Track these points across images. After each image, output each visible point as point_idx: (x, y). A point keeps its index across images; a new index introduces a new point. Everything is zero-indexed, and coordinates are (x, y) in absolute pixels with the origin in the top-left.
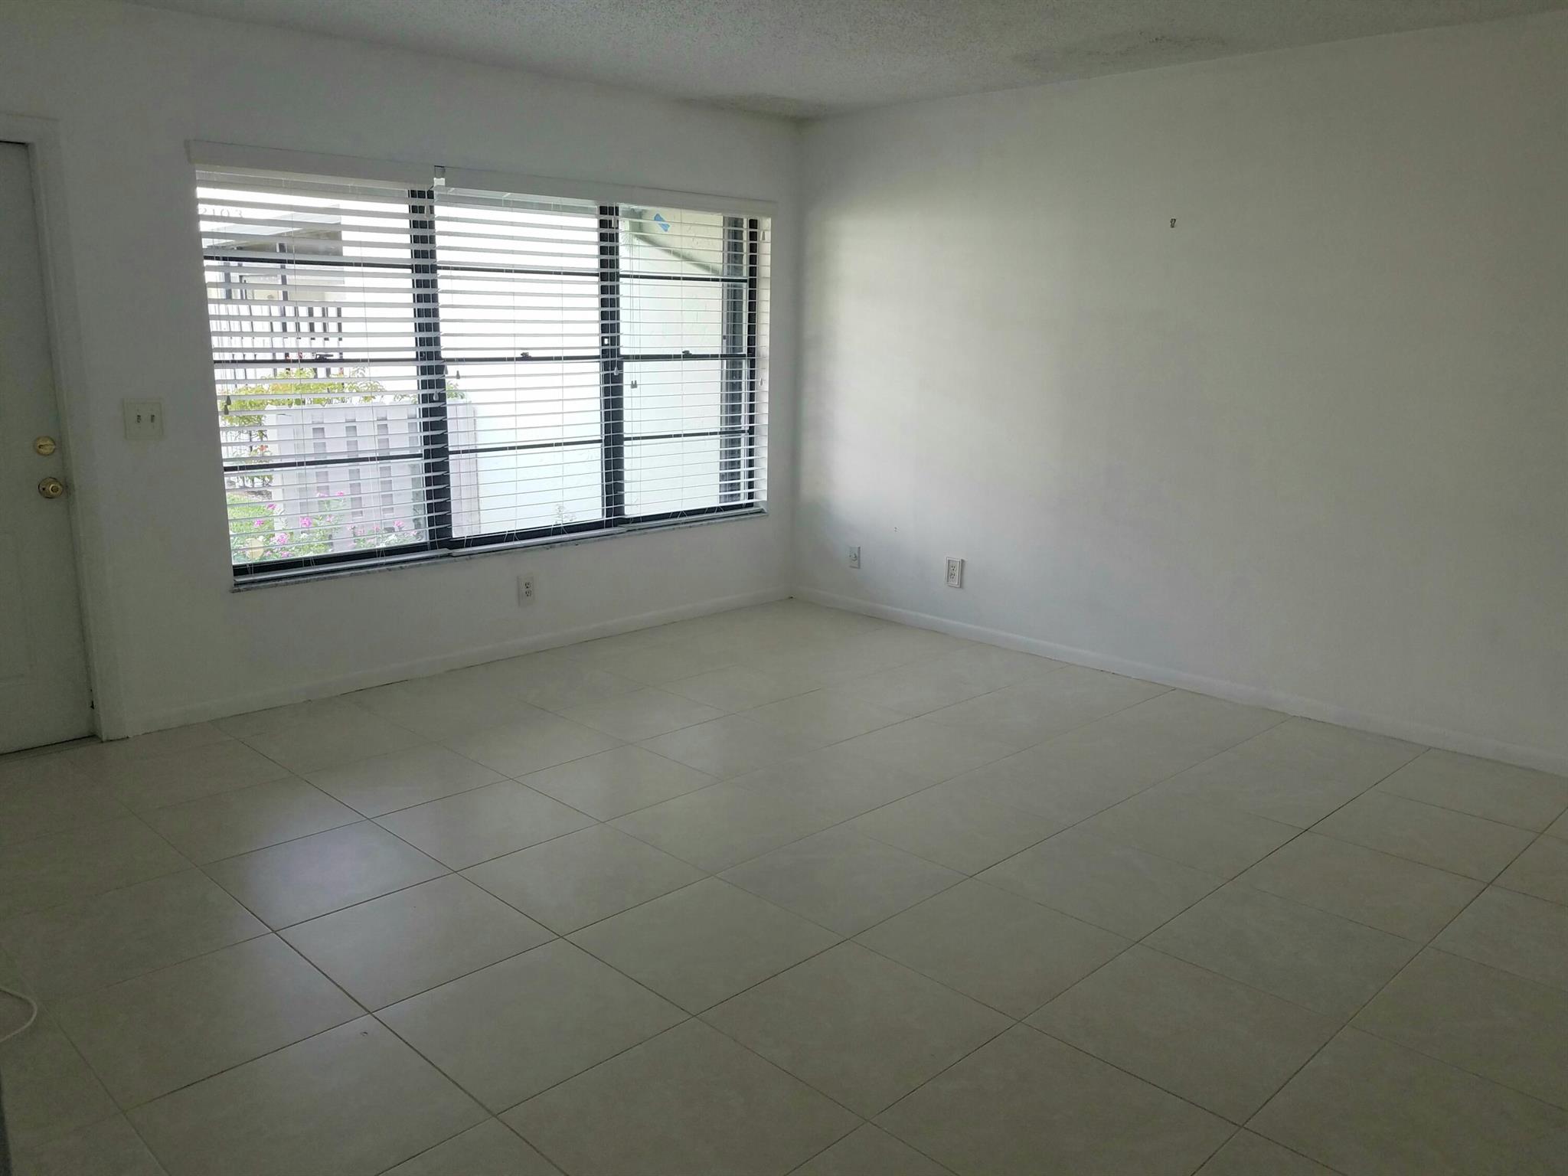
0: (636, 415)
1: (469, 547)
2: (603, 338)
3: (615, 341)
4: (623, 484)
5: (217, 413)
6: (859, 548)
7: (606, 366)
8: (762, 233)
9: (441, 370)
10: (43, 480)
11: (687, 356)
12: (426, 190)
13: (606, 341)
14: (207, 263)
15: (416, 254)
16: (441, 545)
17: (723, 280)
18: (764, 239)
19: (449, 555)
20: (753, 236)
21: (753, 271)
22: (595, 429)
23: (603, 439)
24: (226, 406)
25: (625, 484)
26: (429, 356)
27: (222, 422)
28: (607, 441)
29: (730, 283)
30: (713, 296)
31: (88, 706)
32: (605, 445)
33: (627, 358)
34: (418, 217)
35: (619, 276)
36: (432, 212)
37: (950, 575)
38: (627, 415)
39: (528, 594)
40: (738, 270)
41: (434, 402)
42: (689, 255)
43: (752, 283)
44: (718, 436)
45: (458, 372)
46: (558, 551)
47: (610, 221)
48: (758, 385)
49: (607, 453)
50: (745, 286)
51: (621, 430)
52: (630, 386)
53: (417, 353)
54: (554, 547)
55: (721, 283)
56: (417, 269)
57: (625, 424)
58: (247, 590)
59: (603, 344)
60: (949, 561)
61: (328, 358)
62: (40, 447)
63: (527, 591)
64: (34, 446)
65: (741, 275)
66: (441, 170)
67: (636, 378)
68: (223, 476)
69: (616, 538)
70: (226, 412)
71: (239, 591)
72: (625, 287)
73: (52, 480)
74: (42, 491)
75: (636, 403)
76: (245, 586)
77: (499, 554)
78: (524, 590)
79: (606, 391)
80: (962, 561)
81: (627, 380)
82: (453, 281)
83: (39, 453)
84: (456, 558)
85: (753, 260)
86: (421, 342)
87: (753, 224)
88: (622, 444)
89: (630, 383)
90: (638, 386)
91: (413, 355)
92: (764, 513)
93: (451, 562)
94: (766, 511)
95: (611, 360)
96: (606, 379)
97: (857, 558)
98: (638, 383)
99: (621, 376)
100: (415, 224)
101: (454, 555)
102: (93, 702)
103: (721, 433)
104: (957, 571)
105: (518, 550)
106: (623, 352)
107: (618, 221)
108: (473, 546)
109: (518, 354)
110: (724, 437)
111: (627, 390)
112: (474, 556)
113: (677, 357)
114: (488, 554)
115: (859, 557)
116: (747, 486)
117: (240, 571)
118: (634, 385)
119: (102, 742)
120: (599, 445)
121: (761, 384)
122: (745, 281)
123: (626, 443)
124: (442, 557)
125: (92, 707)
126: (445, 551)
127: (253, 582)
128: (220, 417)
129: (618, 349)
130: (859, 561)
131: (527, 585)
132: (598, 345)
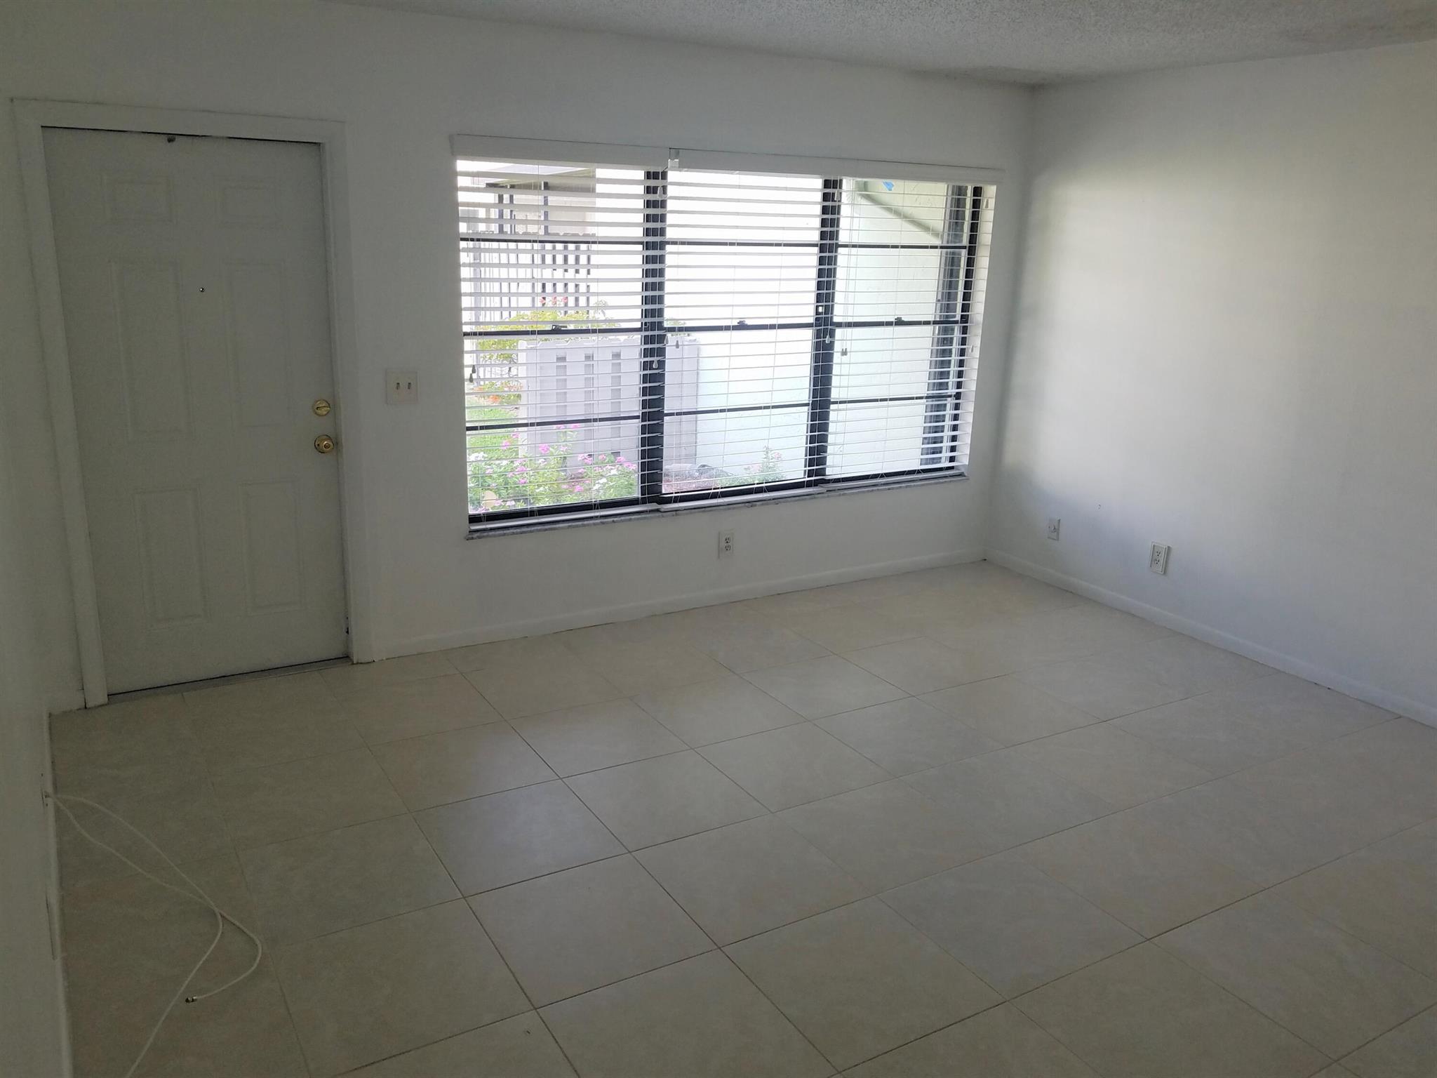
0: (844, 381)
1: (676, 502)
2: (817, 307)
3: (829, 310)
4: (827, 435)
5: (462, 380)
6: (1059, 520)
7: (818, 335)
8: (986, 200)
9: (662, 339)
10: (319, 437)
11: (899, 322)
12: (660, 171)
13: (820, 309)
14: (463, 244)
15: (648, 232)
16: (651, 501)
17: (942, 247)
18: (987, 206)
19: (658, 510)
20: (976, 204)
21: (973, 239)
22: (803, 392)
23: (811, 402)
24: (471, 375)
25: (829, 435)
26: (652, 326)
27: (468, 387)
28: (814, 405)
29: (949, 250)
30: (932, 262)
31: (344, 630)
32: (812, 410)
33: (840, 325)
34: (651, 197)
35: (838, 246)
36: (665, 191)
37: (1154, 561)
38: (835, 381)
39: (727, 548)
40: (958, 237)
41: (654, 369)
42: (910, 212)
43: (972, 250)
44: (924, 400)
45: (677, 341)
46: (758, 509)
47: (834, 194)
48: (968, 351)
49: (813, 417)
50: (964, 253)
51: (829, 395)
52: (840, 354)
53: (642, 323)
54: (755, 506)
55: (940, 250)
56: (648, 246)
57: (833, 389)
58: (479, 537)
59: (817, 313)
60: (1154, 546)
61: (562, 329)
62: (317, 408)
63: (727, 545)
64: (313, 407)
65: (961, 241)
66: (675, 152)
67: (848, 346)
68: (465, 436)
69: (815, 498)
70: (471, 380)
71: (472, 538)
72: (843, 256)
73: (325, 437)
74: (317, 447)
75: (845, 370)
76: (478, 534)
77: (704, 511)
78: (723, 544)
79: (816, 358)
80: (1169, 547)
81: (838, 347)
82: (680, 256)
83: (316, 413)
84: (664, 514)
85: (974, 228)
86: (646, 313)
87: (977, 191)
88: (829, 408)
89: (841, 350)
90: (848, 353)
91: (638, 325)
92: (965, 476)
93: (659, 517)
94: (966, 474)
95: (824, 327)
96: (817, 346)
97: (1056, 530)
98: (848, 350)
99: (832, 344)
100: (648, 204)
101: (662, 510)
102: (348, 629)
103: (927, 397)
104: (1161, 558)
105: (721, 507)
106: (836, 320)
107: (841, 193)
108: (680, 502)
109: (735, 323)
110: (930, 402)
111: (837, 358)
112: (680, 512)
113: (889, 324)
114: (693, 510)
115: (1058, 529)
116: (949, 450)
117: (474, 519)
118: (844, 353)
119: (353, 664)
120: (806, 408)
121: (972, 351)
122: (964, 247)
123: (832, 407)
124: (651, 511)
125: (348, 632)
126: (654, 506)
127: (484, 530)
128: (466, 383)
129: (832, 318)
130: (1058, 534)
131: (727, 541)
132: (812, 314)
